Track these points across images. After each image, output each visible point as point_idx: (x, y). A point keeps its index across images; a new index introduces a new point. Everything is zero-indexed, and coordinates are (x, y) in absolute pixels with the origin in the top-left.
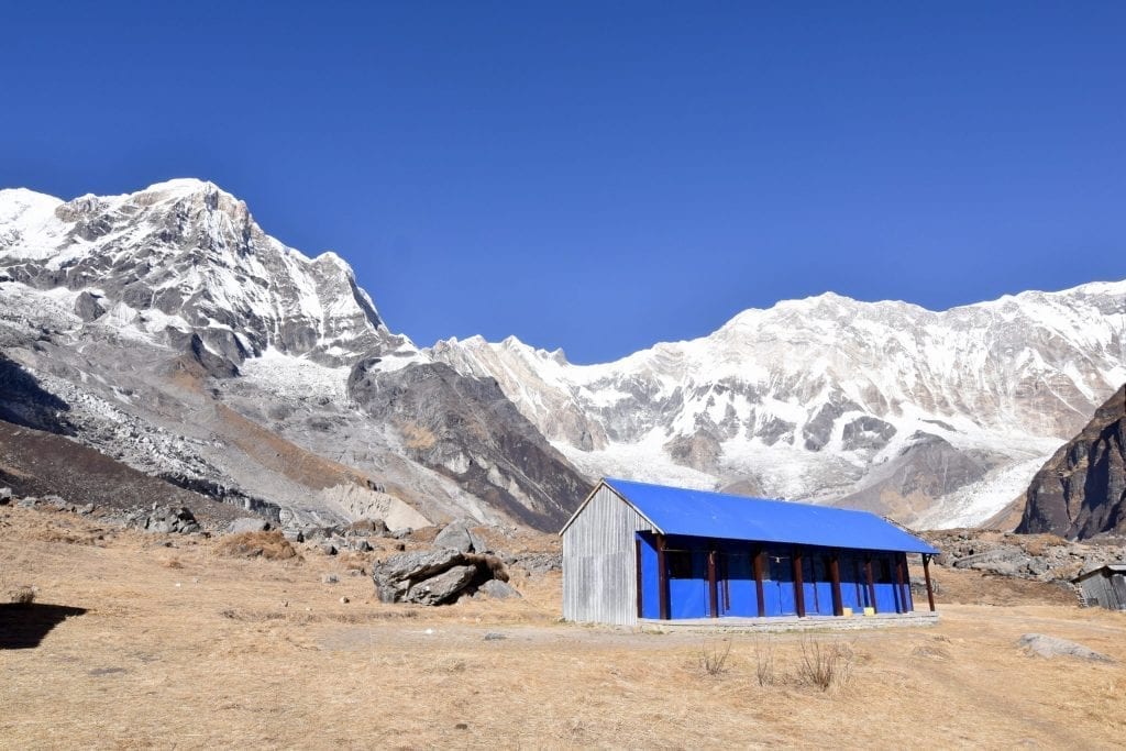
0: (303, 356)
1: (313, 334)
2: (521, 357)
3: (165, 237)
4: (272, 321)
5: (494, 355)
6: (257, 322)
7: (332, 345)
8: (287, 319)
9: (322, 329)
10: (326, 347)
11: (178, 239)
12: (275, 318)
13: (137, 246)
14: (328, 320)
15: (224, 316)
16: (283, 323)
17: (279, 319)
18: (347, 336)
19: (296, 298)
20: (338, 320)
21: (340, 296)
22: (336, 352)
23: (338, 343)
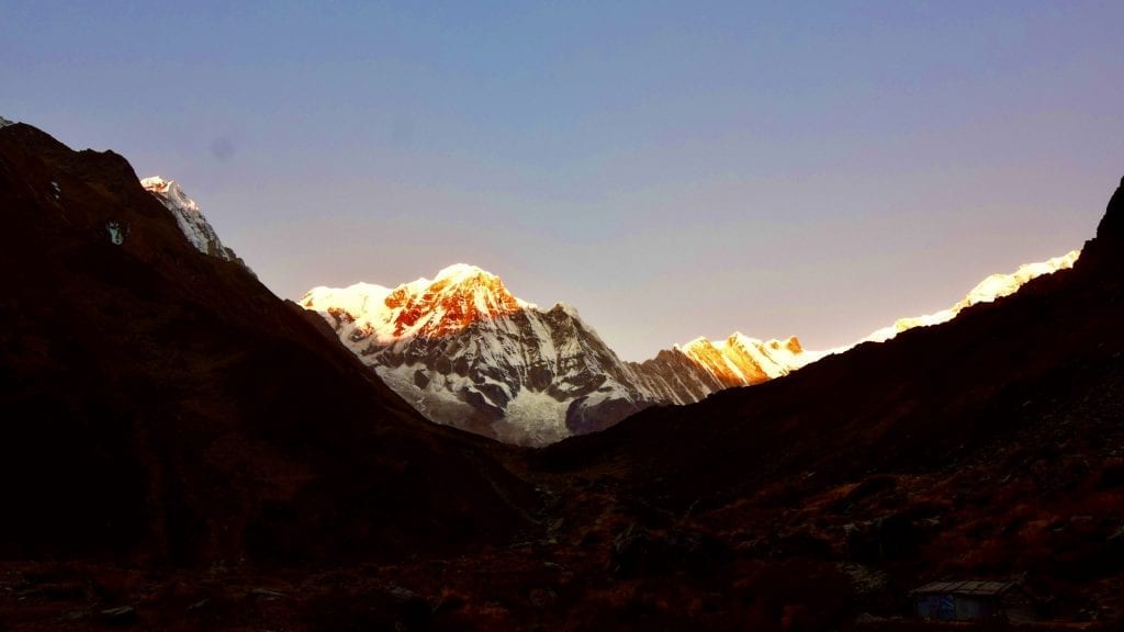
0: (543, 393)
1: (549, 375)
2: (745, 351)
3: (452, 316)
4: (523, 368)
5: (718, 354)
6: (513, 371)
7: (562, 382)
8: (532, 365)
9: (555, 370)
10: (558, 384)
11: (461, 317)
12: (524, 365)
13: (438, 327)
14: (559, 361)
15: (493, 373)
16: (529, 368)
17: (527, 366)
18: (572, 373)
19: (537, 347)
20: (567, 360)
21: (567, 339)
22: (565, 387)
23: (566, 380)
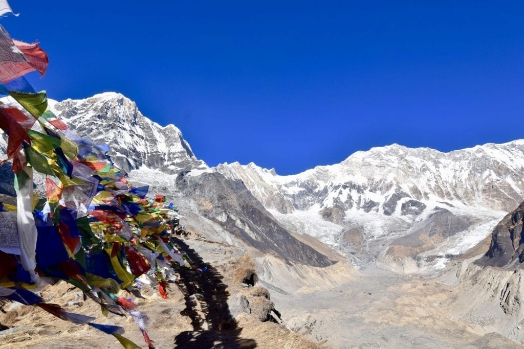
0: (158, 170)
1: (162, 160)
2: (256, 171)
3: (99, 117)
4: (145, 154)
5: (244, 170)
6: (138, 154)
7: (171, 165)
8: (151, 153)
9: (166, 158)
10: (168, 165)
11: (106, 118)
12: (146, 152)
13: (88, 121)
14: (169, 154)
15: (123, 151)
16: (149, 155)
17: (148, 153)
18: (177, 161)
19: (156, 144)
20: (174, 154)
21: (175, 144)
22: (172, 167)
23: (173, 164)
